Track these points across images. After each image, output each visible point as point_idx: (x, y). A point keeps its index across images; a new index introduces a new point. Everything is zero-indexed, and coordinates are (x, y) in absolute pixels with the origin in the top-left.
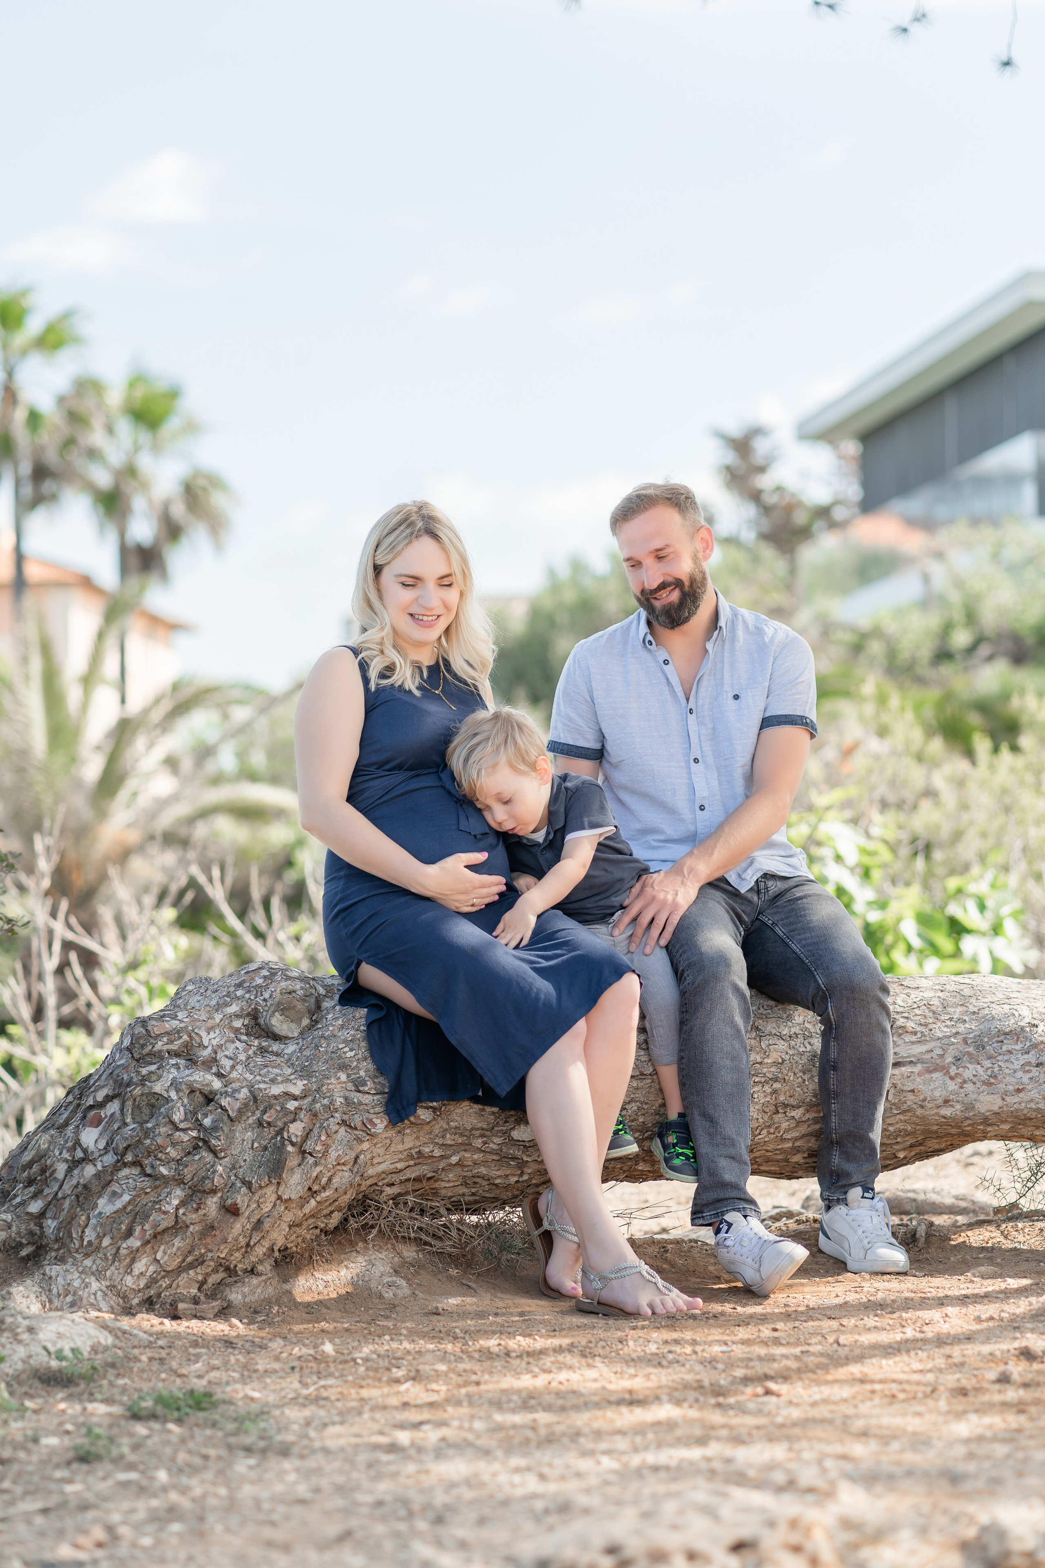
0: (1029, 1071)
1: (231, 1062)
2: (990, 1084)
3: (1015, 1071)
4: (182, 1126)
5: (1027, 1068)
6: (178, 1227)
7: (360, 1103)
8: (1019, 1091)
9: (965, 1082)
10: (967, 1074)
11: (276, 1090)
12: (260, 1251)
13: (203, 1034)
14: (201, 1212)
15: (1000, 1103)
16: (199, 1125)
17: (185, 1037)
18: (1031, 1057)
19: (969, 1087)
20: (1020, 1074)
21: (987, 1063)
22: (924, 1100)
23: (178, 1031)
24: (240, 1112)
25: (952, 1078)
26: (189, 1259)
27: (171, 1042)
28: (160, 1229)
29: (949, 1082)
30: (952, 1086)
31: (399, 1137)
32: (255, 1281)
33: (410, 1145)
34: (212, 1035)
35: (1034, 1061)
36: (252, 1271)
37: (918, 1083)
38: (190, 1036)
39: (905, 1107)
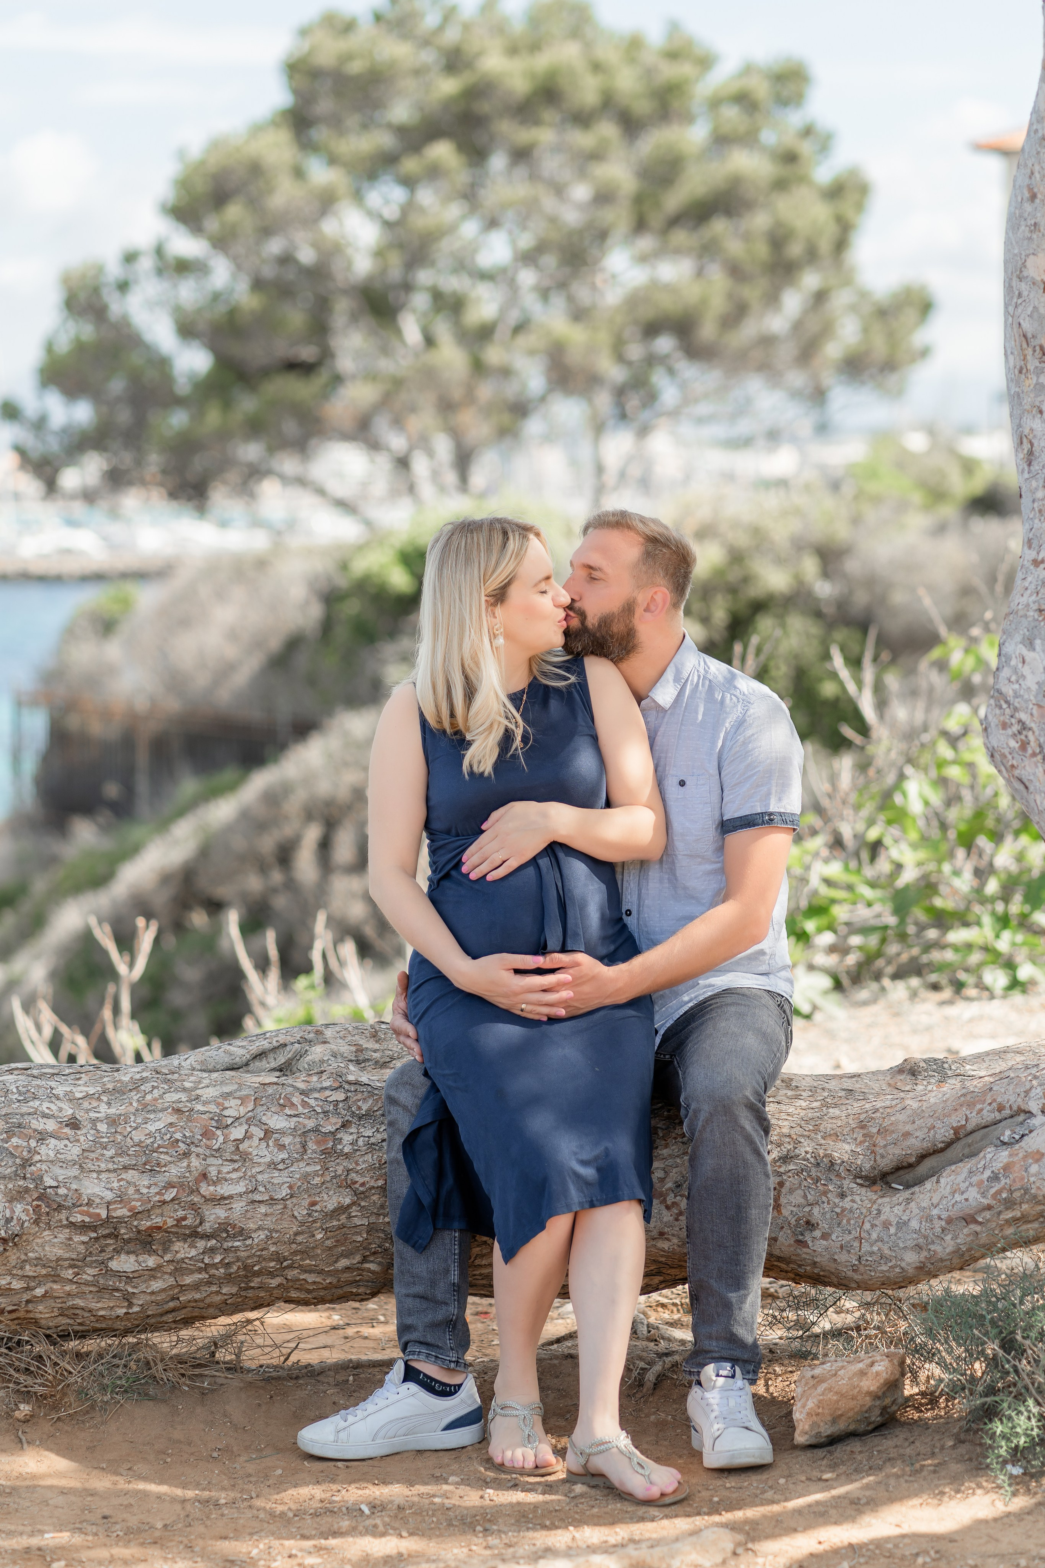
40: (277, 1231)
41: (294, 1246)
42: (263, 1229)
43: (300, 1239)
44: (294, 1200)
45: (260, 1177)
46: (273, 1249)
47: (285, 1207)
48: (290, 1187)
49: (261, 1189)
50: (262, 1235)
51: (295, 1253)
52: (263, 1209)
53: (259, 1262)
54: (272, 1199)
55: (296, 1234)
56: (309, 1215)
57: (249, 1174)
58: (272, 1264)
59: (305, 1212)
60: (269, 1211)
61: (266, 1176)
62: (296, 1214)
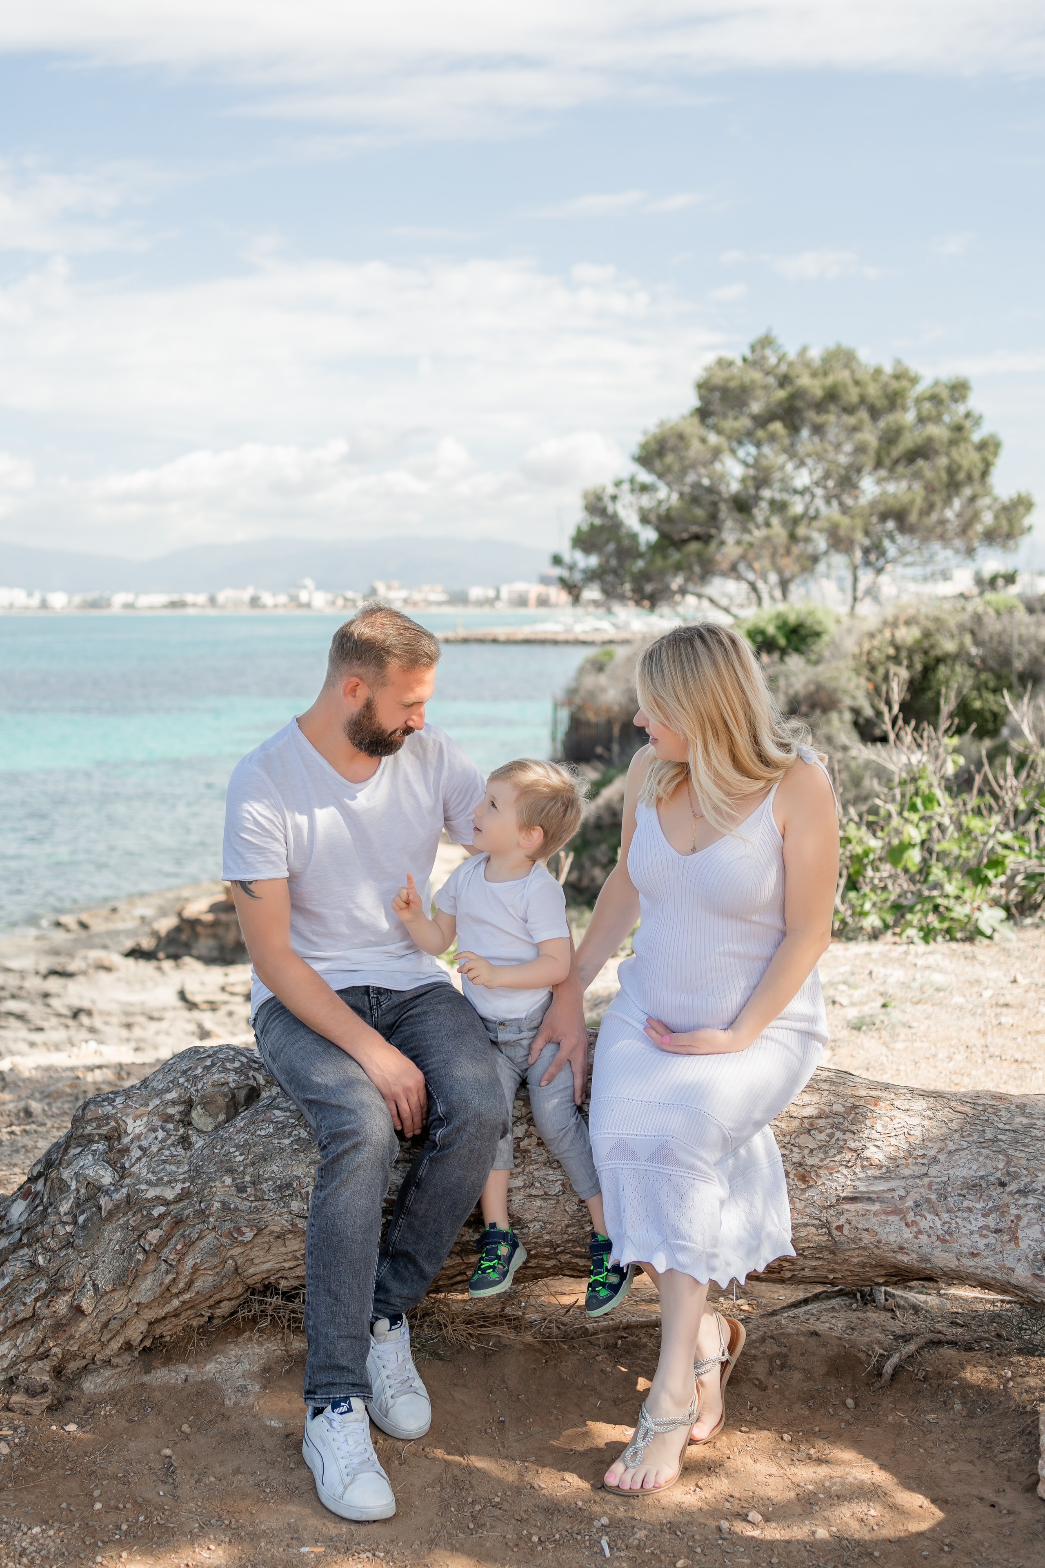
0: (985, 1236)
1: (140, 1153)
2: (944, 1241)
3: (972, 1233)
4: (64, 1219)
5: (985, 1232)
6: (33, 1319)
7: (236, 1209)
8: (973, 1255)
9: (920, 1232)
10: (924, 1224)
11: (151, 1193)
12: (115, 1345)
13: (130, 1121)
14: (52, 1309)
15: (956, 1263)
16: (75, 1223)
17: (113, 1124)
18: (991, 1221)
19: (923, 1238)
20: (976, 1237)
21: (946, 1217)
22: (879, 1242)
23: (107, 1117)
24: (110, 1214)
25: (907, 1224)
26: (41, 1350)
27: (99, 1127)
28: (19, 1318)
29: (904, 1228)
30: (907, 1234)
31: (280, 1241)
32: (108, 1373)
33: (296, 1247)
34: (138, 1122)
35: (992, 1226)
36: (108, 1362)
37: (873, 1223)
38: (117, 1122)
39: (862, 1244)
40: (551, 1223)
41: (566, 1236)
42: (539, 1221)
43: (571, 1230)
44: (565, 1196)
45: (536, 1174)
46: (547, 1237)
47: (558, 1202)
48: (563, 1185)
49: (537, 1185)
50: (537, 1225)
51: (567, 1241)
52: (538, 1203)
53: (535, 1248)
54: (546, 1194)
55: (568, 1226)
56: (579, 1210)
57: (527, 1170)
58: (547, 1249)
59: (576, 1207)
60: (544, 1205)
61: (542, 1173)
62: (567, 1208)
